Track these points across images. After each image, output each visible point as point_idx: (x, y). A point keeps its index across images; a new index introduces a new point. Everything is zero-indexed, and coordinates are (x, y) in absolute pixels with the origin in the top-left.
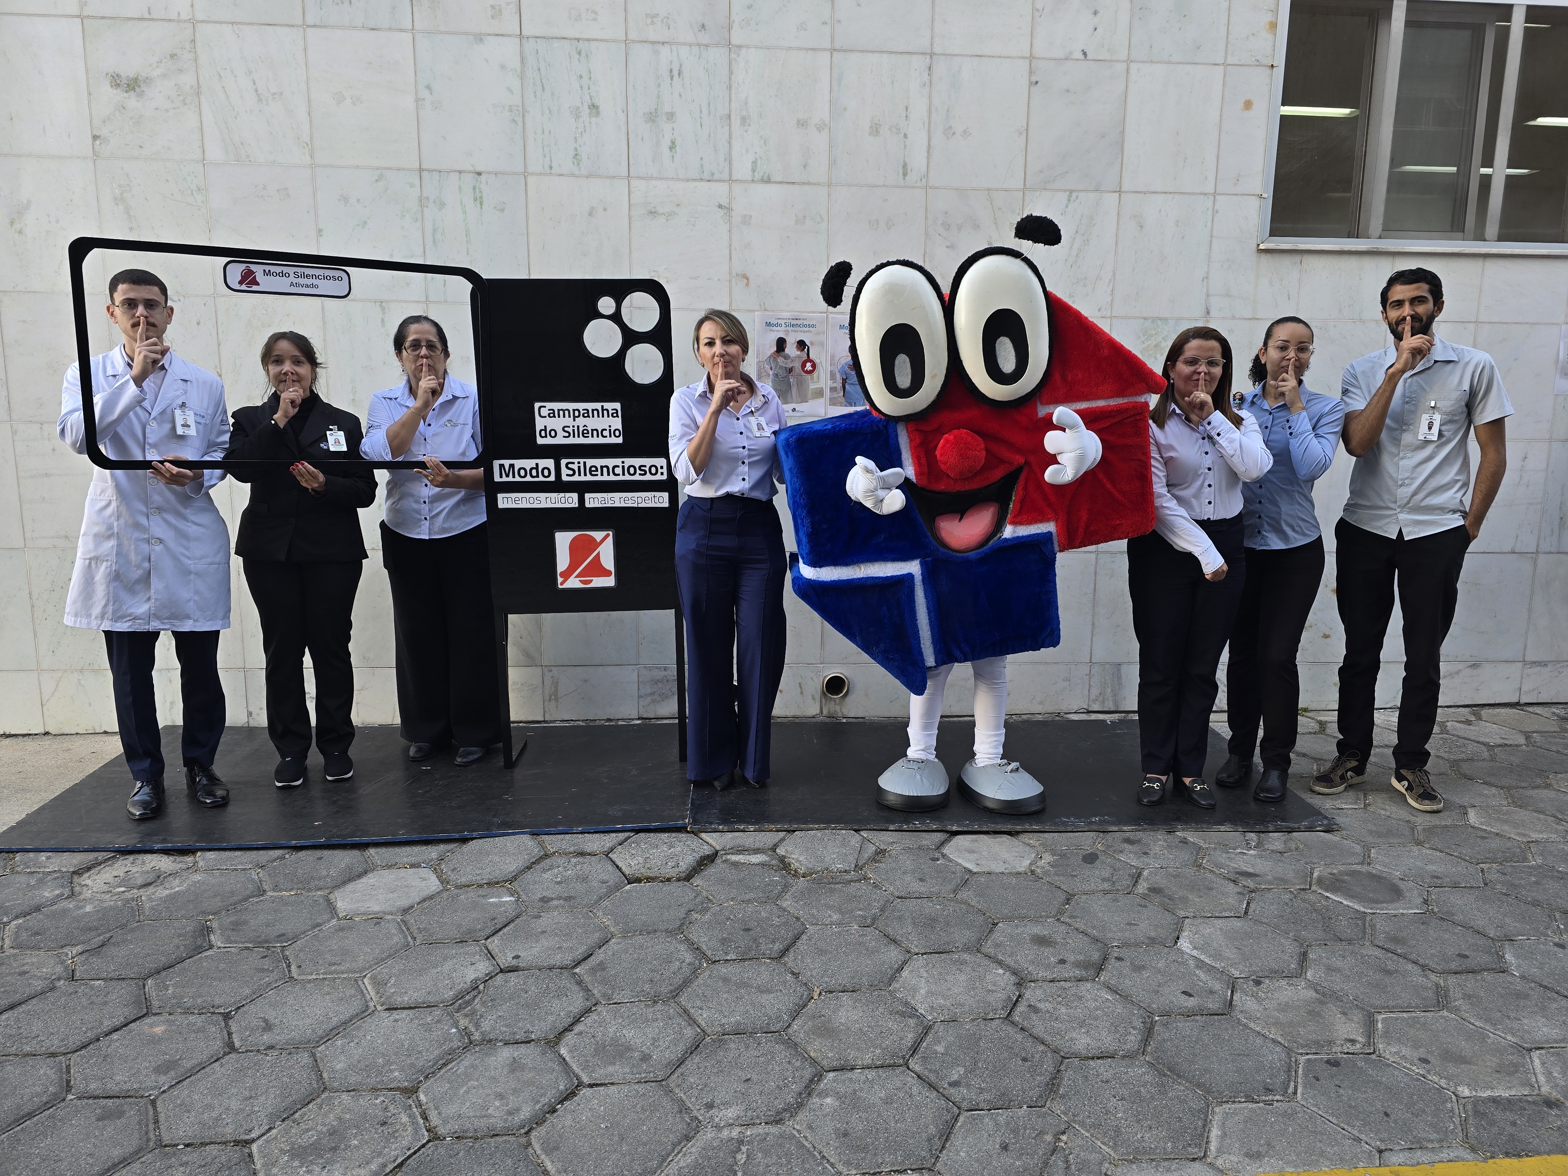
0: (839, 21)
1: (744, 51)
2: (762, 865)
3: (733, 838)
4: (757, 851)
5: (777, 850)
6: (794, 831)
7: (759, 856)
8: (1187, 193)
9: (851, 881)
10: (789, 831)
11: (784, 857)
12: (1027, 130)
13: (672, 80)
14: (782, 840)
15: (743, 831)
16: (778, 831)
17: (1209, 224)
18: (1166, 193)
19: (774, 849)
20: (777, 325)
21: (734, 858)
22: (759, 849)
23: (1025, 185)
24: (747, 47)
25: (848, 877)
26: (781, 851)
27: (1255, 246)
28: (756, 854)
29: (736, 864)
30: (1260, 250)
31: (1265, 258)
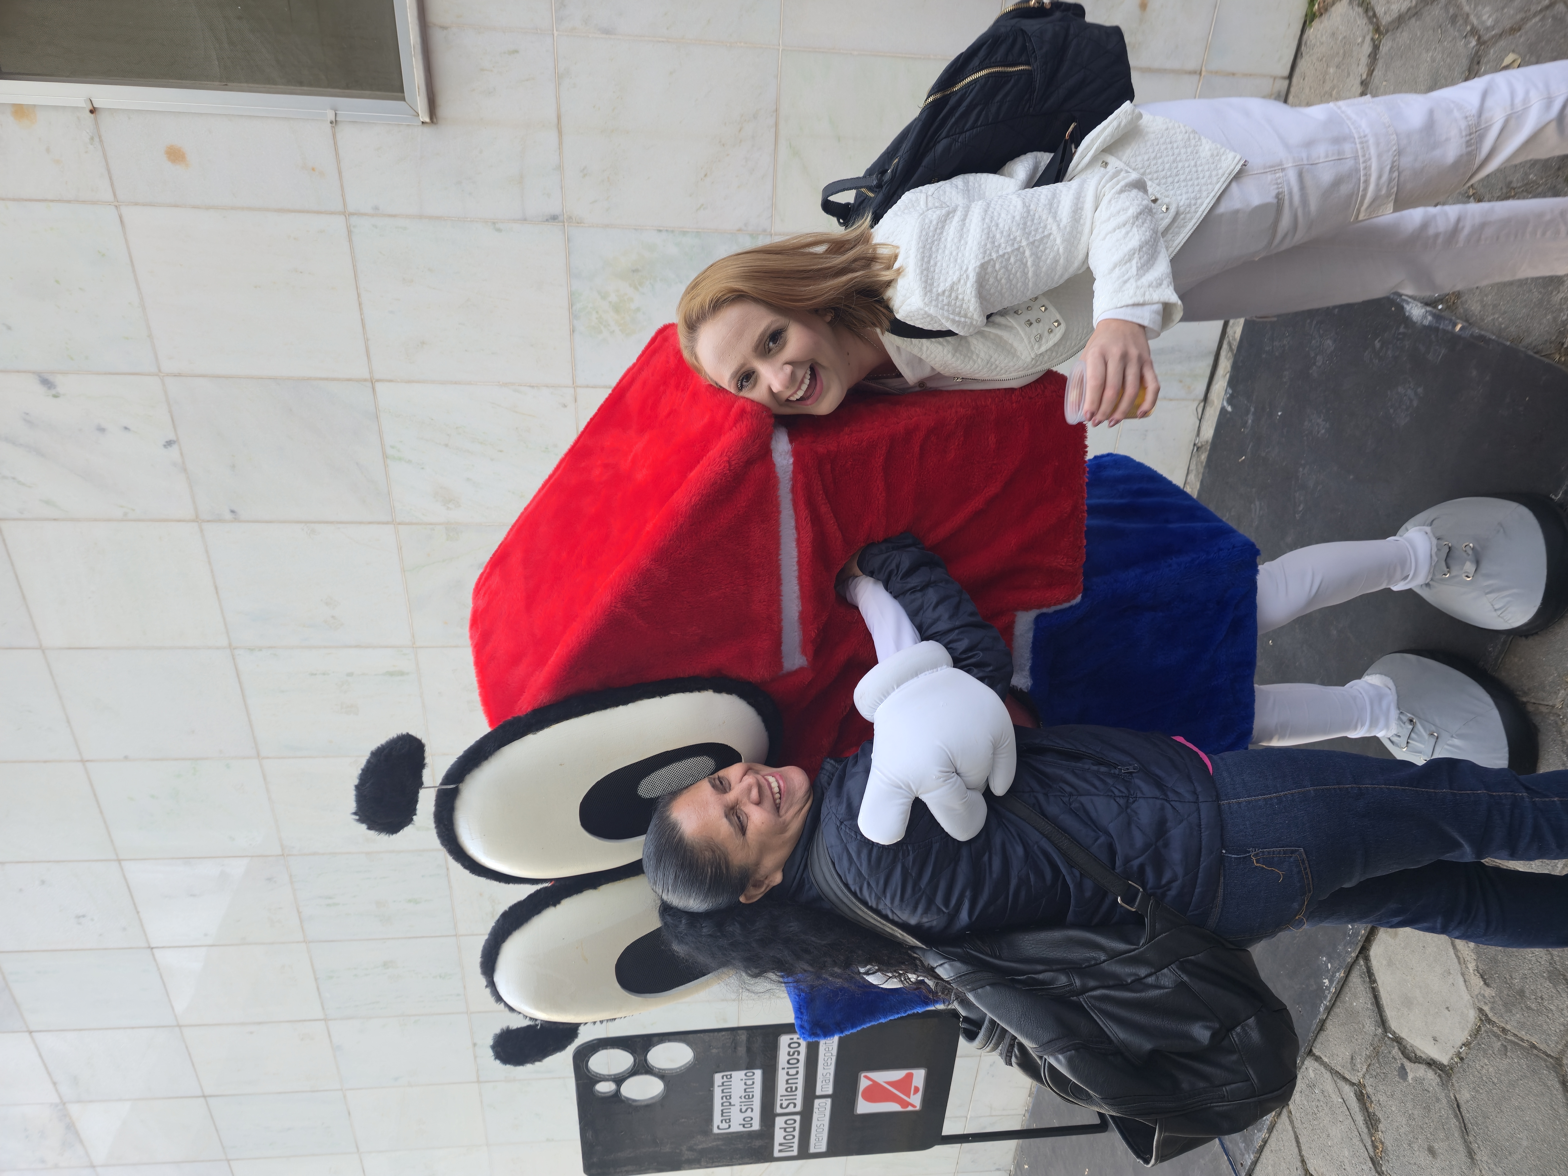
0: (220, 752)
1: (287, 844)
12: (306, 522)
13: (338, 904)
17: (402, 222)
18: (360, 304)
24: (281, 841)
30: (431, 118)
31: (445, 109)
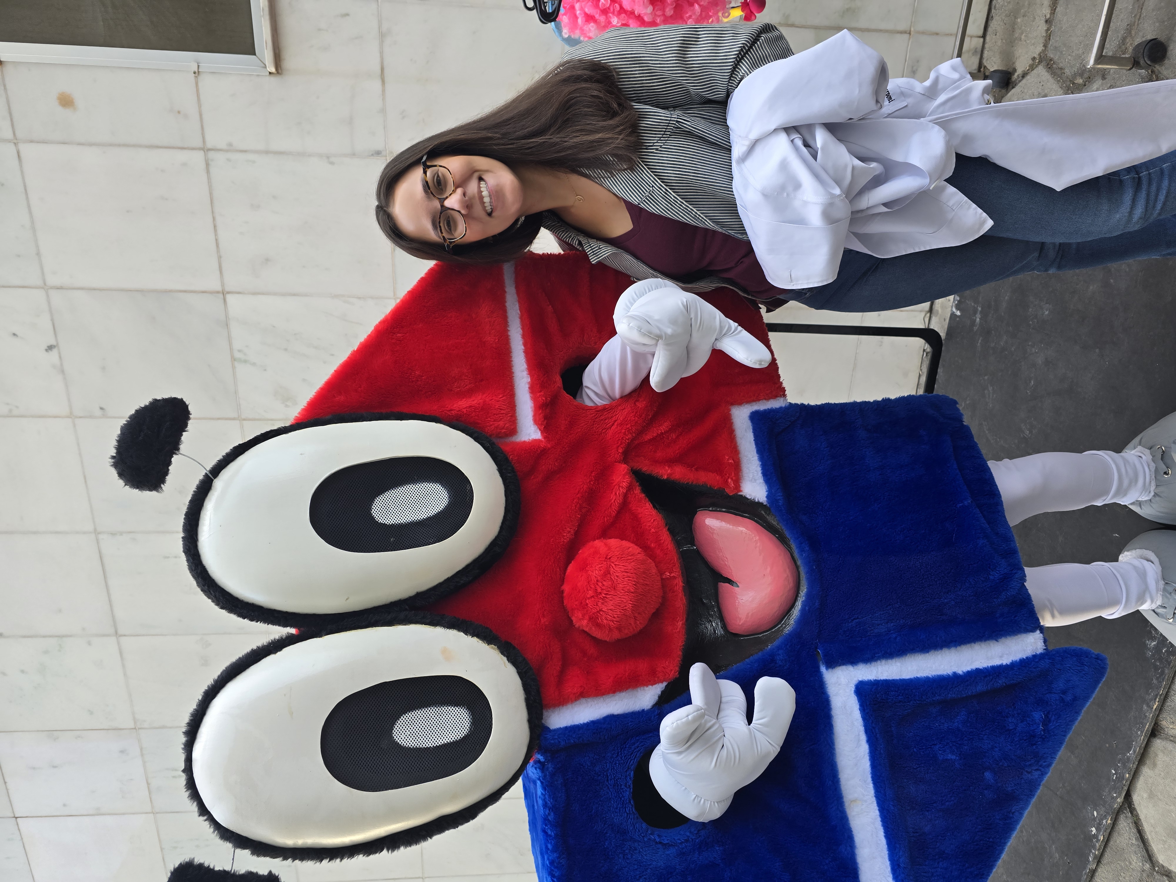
8: (211, 194)
17: (251, 157)
18: (215, 227)
27: (272, 79)
30: (277, 69)
31: (290, 62)
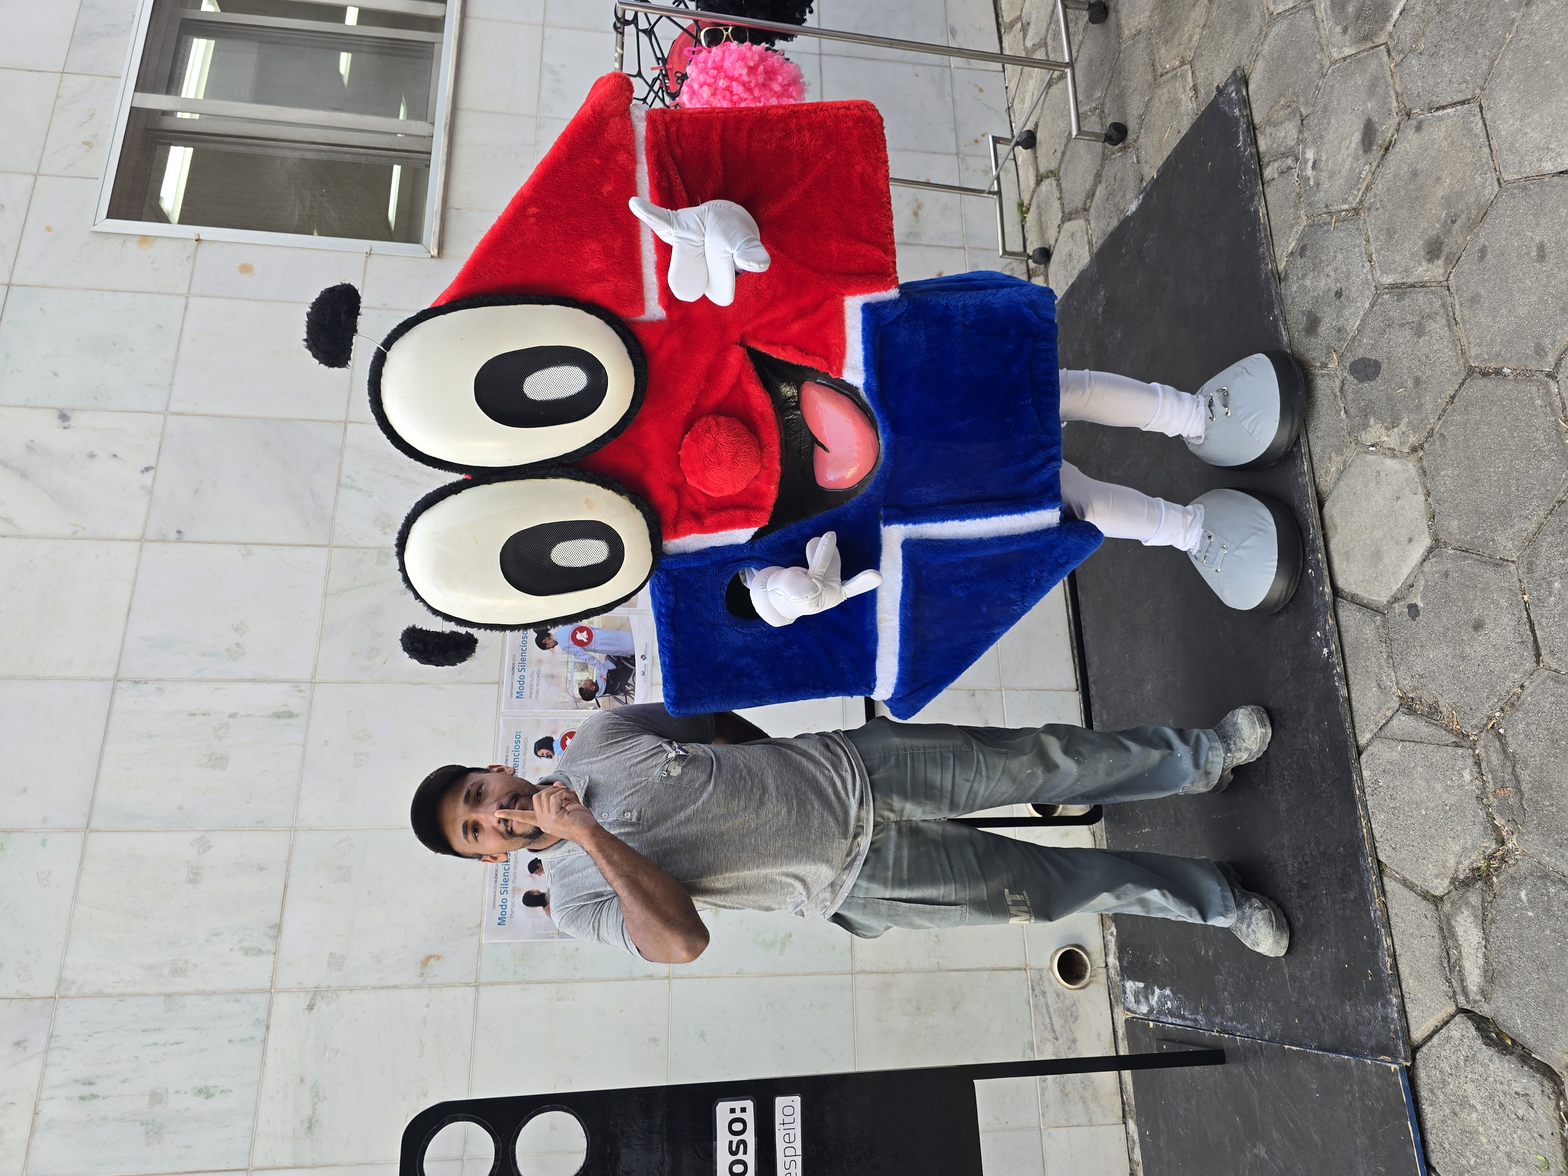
0: (45, 820)
1: (68, 974)
2: (1484, 921)
3: (1419, 978)
4: (1446, 933)
5: (1438, 893)
6: (1379, 862)
7: (1460, 931)
9: (1505, 752)
10: (1381, 873)
11: (1453, 880)
12: (245, 544)
13: (98, 1096)
14: (1406, 883)
15: (1394, 956)
16: (1384, 893)
19: (1436, 901)
20: (504, 906)
21: (1474, 978)
22: (1441, 929)
23: (324, 546)
24: (62, 967)
25: (1496, 759)
26: (1440, 887)
27: (433, 260)
28: (1453, 935)
29: (1490, 976)
30: (438, 254)
